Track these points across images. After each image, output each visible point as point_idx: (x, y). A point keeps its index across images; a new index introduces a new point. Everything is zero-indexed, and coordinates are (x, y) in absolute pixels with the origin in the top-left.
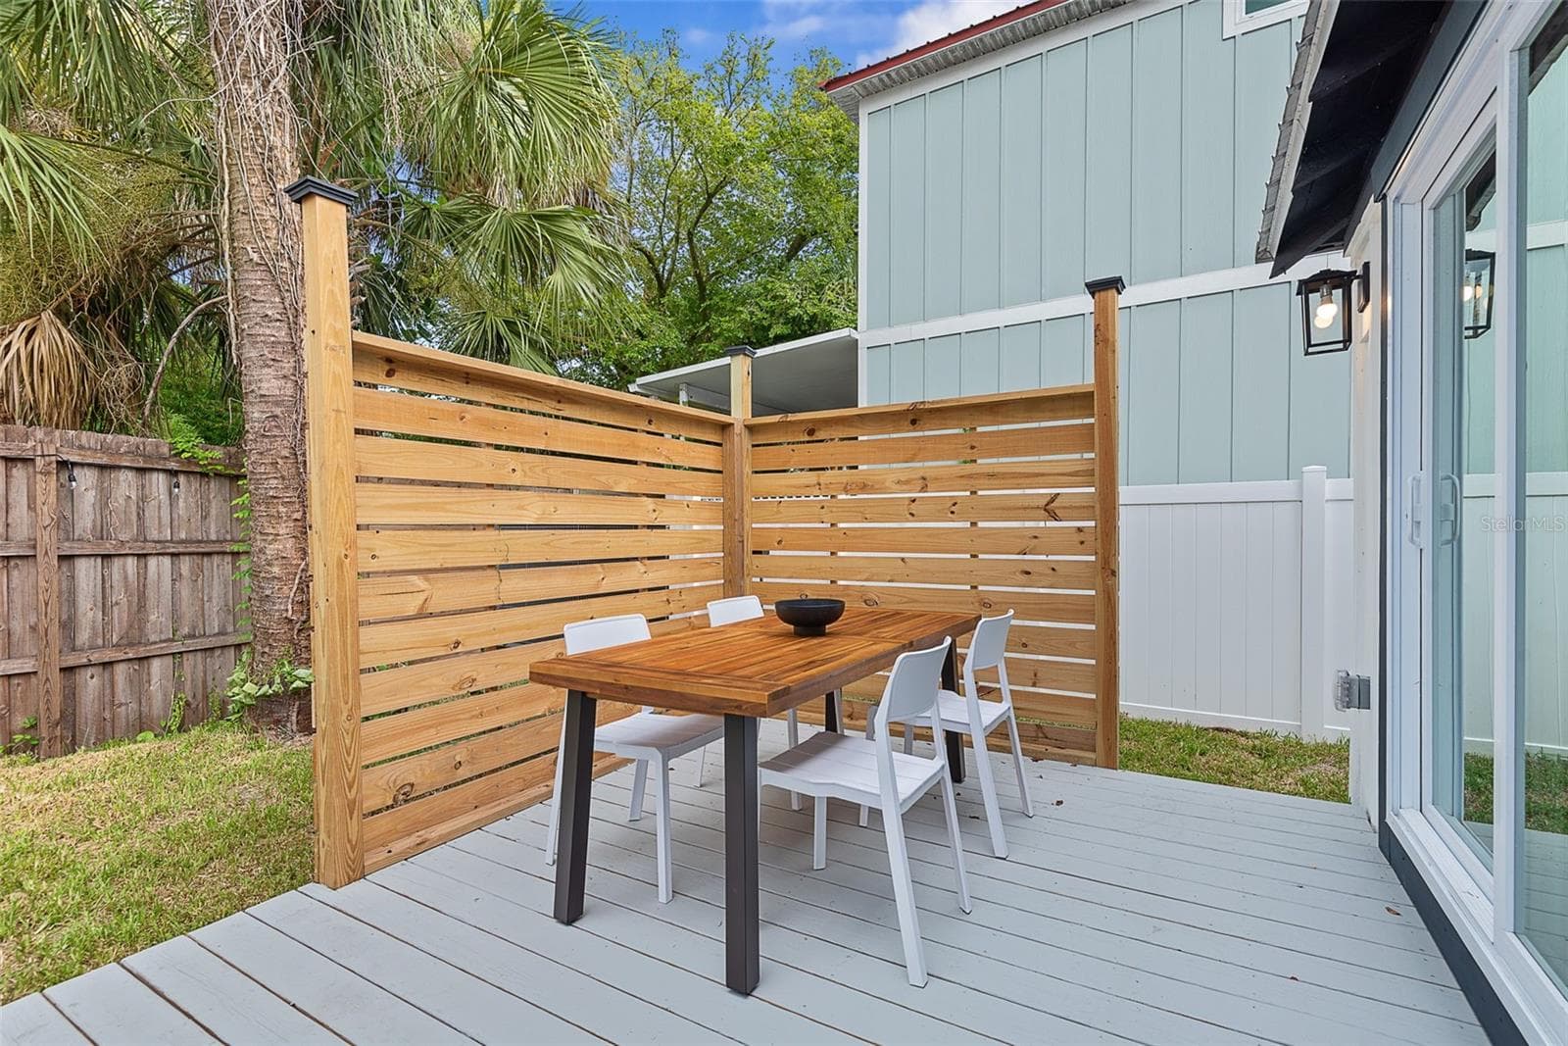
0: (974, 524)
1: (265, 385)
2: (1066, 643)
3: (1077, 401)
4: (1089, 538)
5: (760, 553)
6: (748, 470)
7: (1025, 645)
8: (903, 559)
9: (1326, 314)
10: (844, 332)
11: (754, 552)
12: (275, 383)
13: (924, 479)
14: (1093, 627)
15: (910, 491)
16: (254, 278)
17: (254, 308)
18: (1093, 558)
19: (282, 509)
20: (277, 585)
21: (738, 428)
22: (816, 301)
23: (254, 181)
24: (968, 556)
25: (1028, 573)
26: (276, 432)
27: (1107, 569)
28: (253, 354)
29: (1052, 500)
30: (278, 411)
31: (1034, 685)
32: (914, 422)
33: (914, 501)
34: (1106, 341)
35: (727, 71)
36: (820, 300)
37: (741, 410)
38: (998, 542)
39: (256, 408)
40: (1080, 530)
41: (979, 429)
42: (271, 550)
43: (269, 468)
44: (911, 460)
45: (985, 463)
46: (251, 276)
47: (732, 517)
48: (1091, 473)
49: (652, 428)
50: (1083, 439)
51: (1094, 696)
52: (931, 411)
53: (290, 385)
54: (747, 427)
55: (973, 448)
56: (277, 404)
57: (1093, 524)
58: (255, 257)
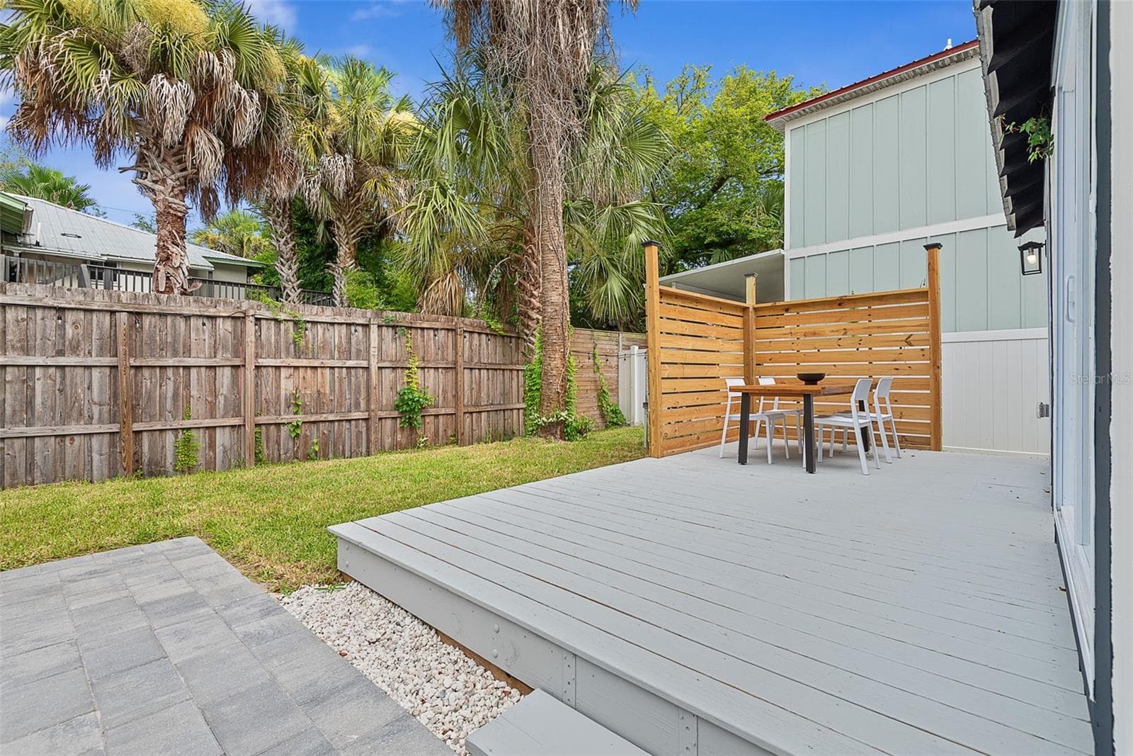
0: (870, 349)
1: (553, 298)
2: (917, 399)
3: (922, 295)
4: (927, 353)
5: (760, 365)
6: (754, 328)
7: (896, 401)
8: (834, 365)
9: (1032, 259)
10: (777, 251)
11: (757, 365)
12: (557, 297)
13: (845, 329)
14: (929, 392)
15: (838, 335)
16: (551, 256)
17: (550, 268)
18: (929, 362)
19: (557, 347)
20: (554, 378)
21: (751, 309)
22: (738, 222)
23: (551, 218)
24: (867, 363)
25: (897, 369)
26: (556, 317)
27: (936, 366)
28: (549, 286)
29: (909, 337)
30: (557, 308)
31: (901, 418)
32: (840, 305)
33: (840, 339)
34: (934, 270)
35: (681, 87)
36: (740, 221)
37: (750, 302)
38: (882, 356)
39: (549, 307)
40: (922, 350)
41: (872, 307)
42: (553, 364)
43: (554, 331)
44: (838, 322)
45: (876, 322)
46: (549, 255)
47: (747, 348)
48: (927, 325)
49: (721, 311)
50: (922, 311)
51: (929, 422)
52: (848, 300)
53: (561, 298)
54: (754, 308)
55: (870, 315)
56: (557, 305)
57: (928, 347)
58: (551, 248)
